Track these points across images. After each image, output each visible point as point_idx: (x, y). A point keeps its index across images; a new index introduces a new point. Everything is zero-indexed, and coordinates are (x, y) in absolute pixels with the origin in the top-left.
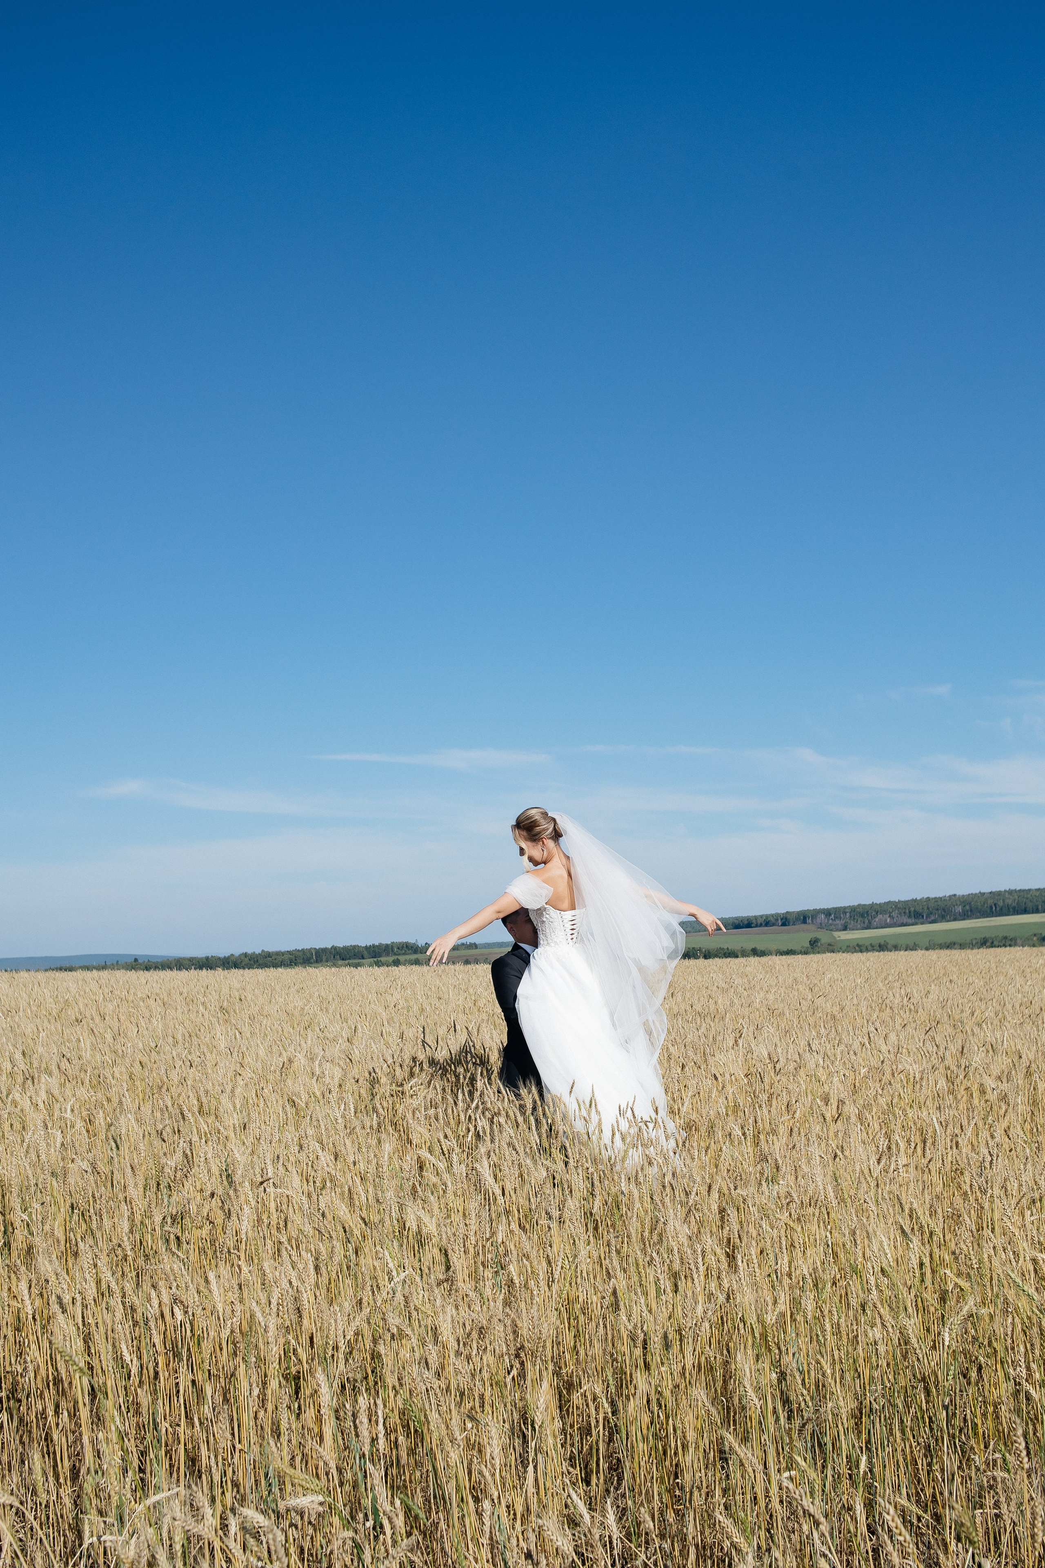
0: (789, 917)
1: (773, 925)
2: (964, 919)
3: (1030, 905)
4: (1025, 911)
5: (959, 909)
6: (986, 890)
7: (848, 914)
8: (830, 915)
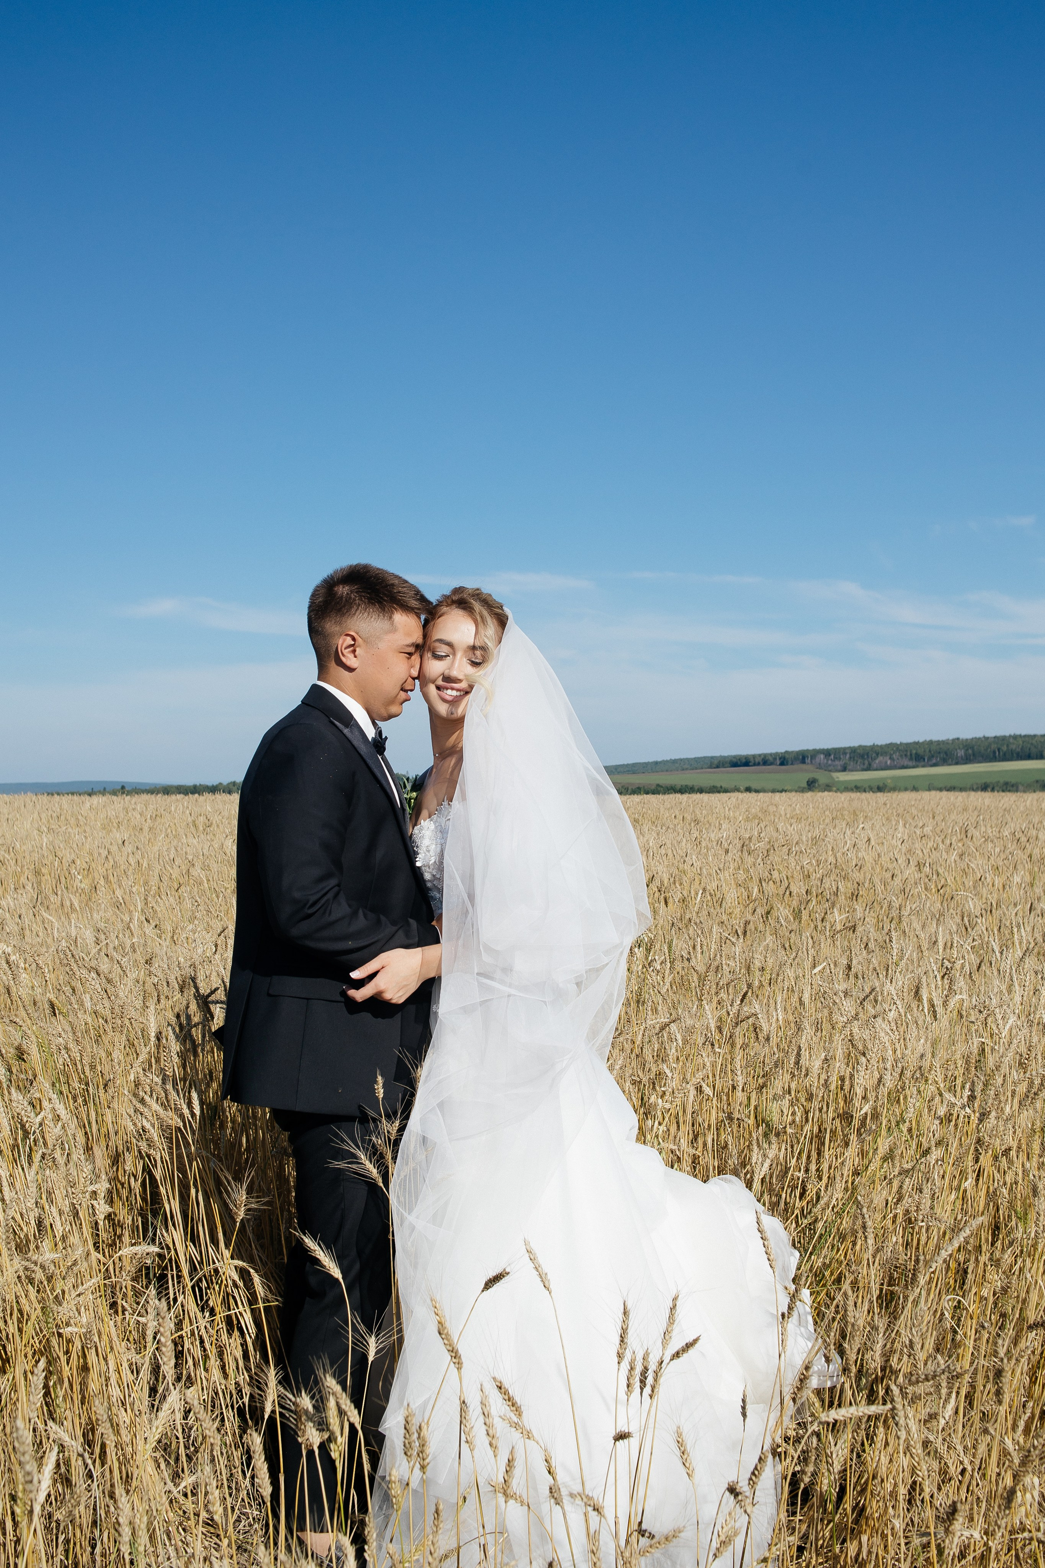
0: (787, 756)
1: (771, 764)
2: (966, 763)
3: (1034, 750)
4: (1029, 757)
5: (961, 753)
6: (991, 733)
7: (848, 756)
8: (830, 755)
